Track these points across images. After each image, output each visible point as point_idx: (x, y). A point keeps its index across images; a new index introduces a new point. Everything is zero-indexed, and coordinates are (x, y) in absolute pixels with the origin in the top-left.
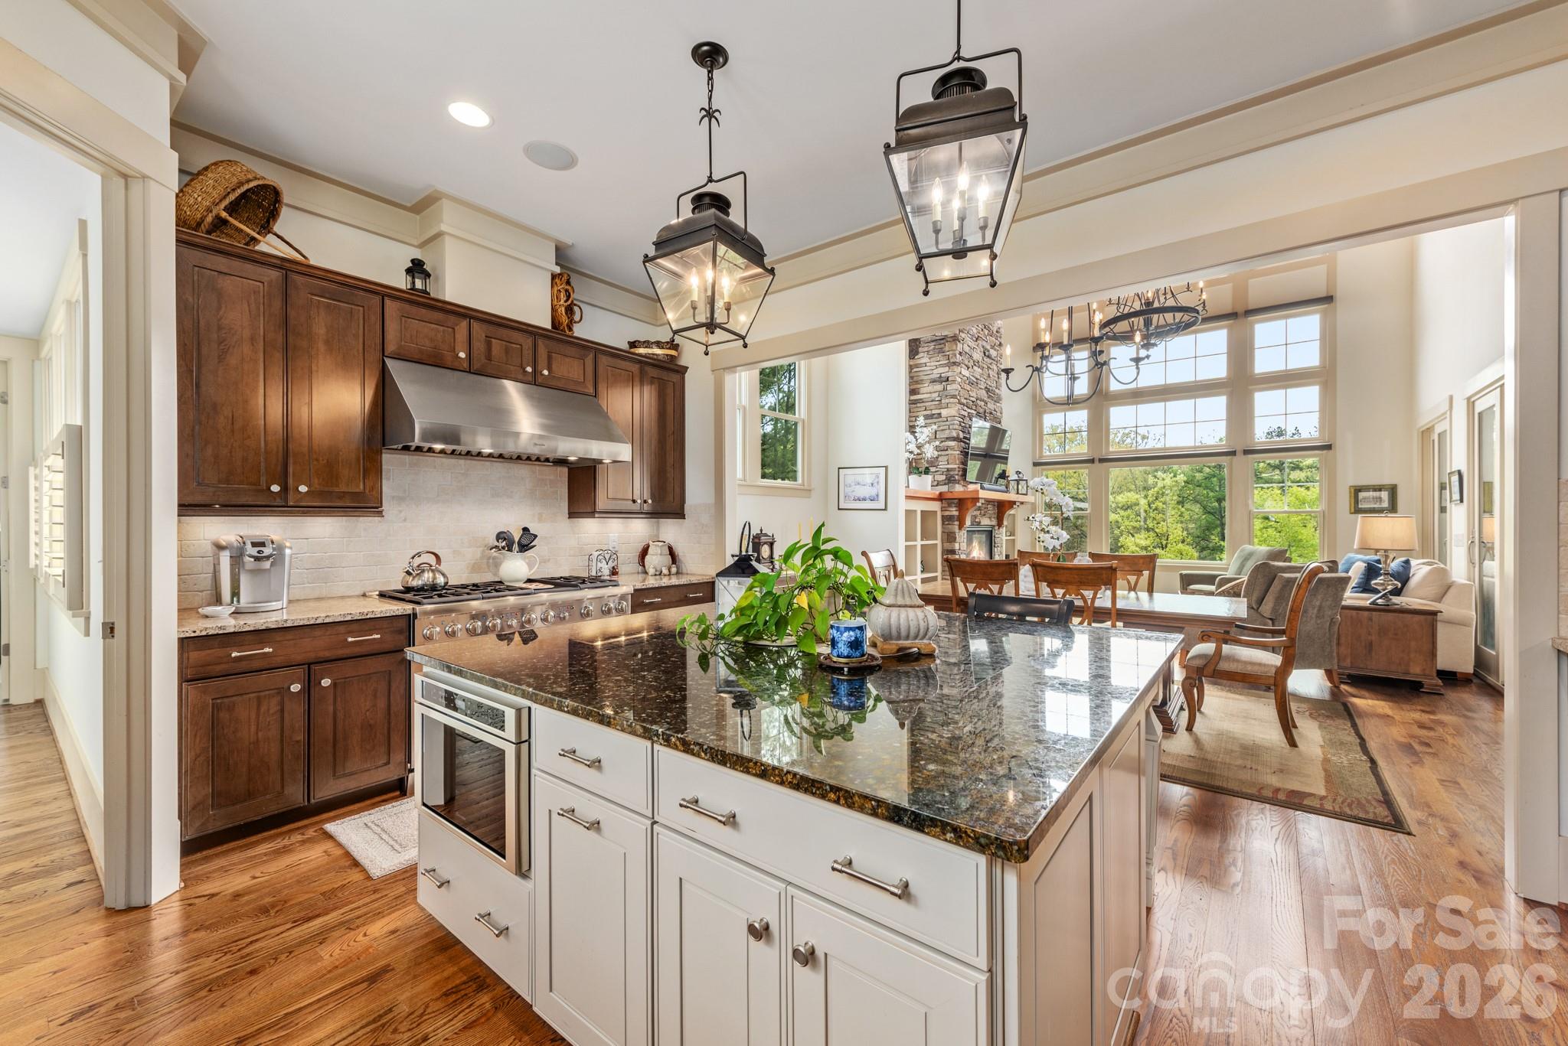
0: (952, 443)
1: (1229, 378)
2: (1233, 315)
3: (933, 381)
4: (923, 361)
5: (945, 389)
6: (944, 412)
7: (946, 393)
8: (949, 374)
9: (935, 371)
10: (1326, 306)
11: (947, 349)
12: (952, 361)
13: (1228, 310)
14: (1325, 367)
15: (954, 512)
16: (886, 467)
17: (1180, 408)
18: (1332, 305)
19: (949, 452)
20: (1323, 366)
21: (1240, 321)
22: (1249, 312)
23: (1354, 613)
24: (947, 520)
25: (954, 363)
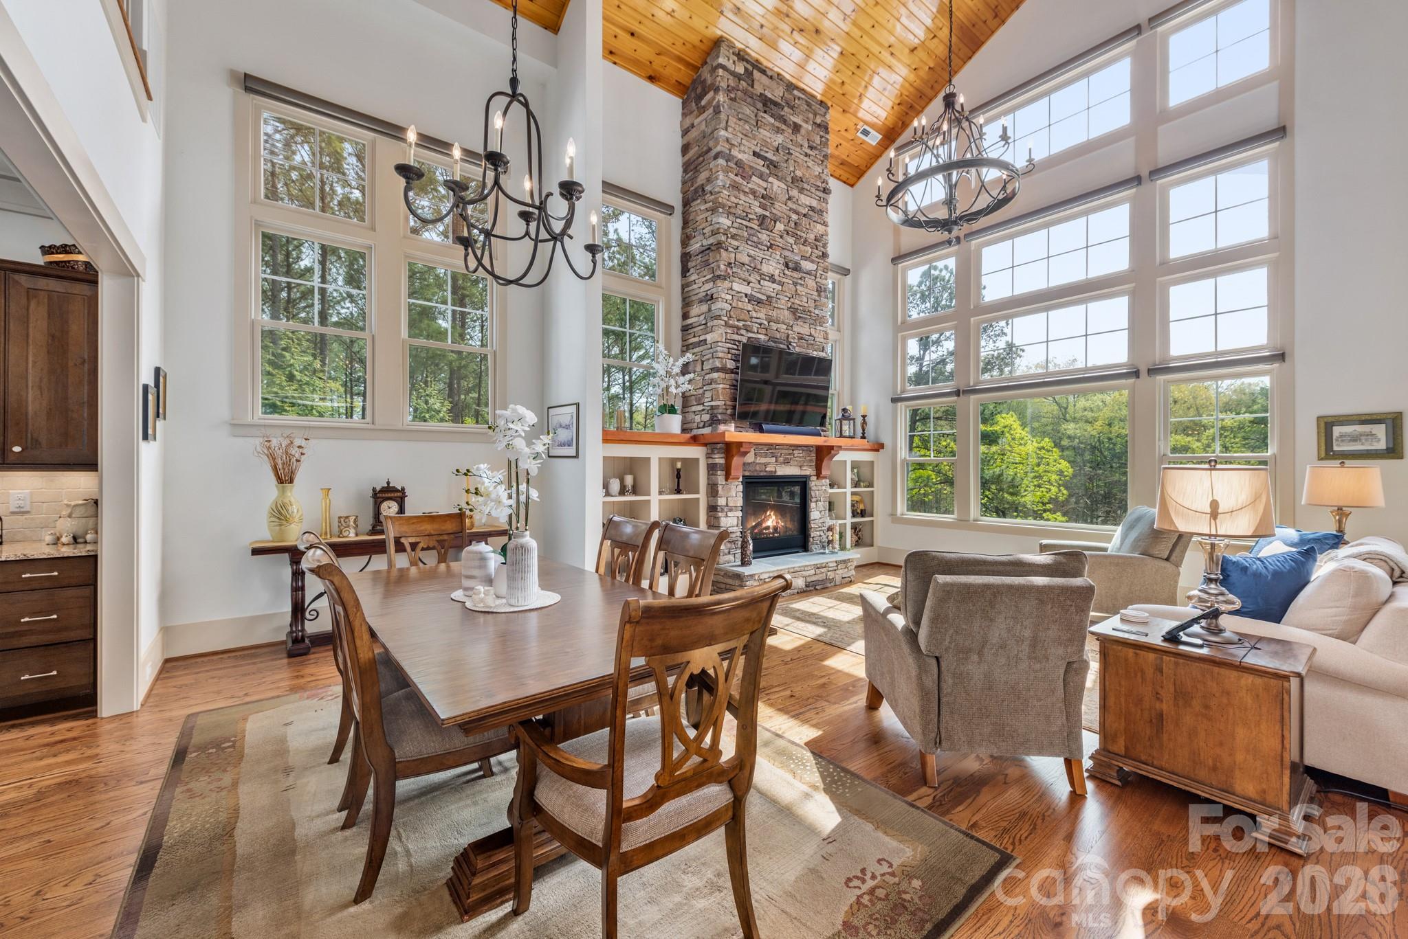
0: (715, 375)
1: (1132, 270)
2: (1137, 180)
3: (701, 301)
4: (693, 278)
5: (710, 310)
6: (709, 337)
7: (711, 314)
8: (714, 290)
9: (702, 290)
10: (1276, 144)
11: (711, 261)
12: (717, 274)
13: (1130, 174)
14: (1276, 237)
15: (719, 460)
16: (578, 405)
17: (1067, 318)
18: (1286, 141)
19: (713, 386)
20: (1274, 237)
21: (1146, 187)
22: (1156, 172)
23: (1131, 652)
24: (712, 468)
25: (719, 277)
